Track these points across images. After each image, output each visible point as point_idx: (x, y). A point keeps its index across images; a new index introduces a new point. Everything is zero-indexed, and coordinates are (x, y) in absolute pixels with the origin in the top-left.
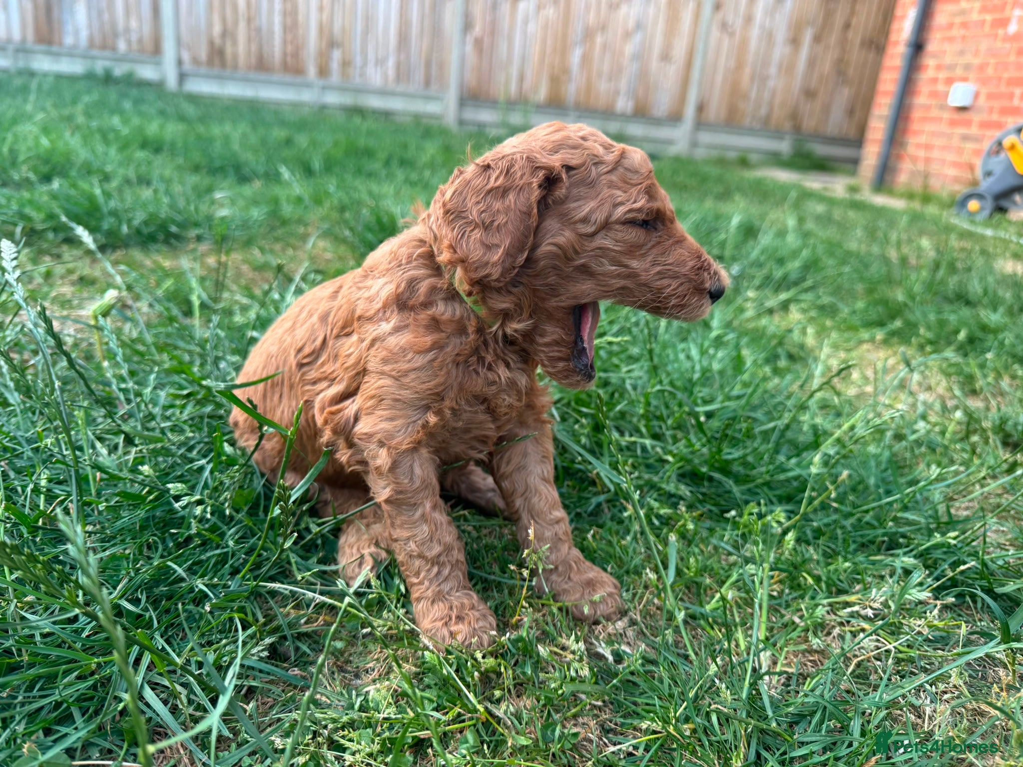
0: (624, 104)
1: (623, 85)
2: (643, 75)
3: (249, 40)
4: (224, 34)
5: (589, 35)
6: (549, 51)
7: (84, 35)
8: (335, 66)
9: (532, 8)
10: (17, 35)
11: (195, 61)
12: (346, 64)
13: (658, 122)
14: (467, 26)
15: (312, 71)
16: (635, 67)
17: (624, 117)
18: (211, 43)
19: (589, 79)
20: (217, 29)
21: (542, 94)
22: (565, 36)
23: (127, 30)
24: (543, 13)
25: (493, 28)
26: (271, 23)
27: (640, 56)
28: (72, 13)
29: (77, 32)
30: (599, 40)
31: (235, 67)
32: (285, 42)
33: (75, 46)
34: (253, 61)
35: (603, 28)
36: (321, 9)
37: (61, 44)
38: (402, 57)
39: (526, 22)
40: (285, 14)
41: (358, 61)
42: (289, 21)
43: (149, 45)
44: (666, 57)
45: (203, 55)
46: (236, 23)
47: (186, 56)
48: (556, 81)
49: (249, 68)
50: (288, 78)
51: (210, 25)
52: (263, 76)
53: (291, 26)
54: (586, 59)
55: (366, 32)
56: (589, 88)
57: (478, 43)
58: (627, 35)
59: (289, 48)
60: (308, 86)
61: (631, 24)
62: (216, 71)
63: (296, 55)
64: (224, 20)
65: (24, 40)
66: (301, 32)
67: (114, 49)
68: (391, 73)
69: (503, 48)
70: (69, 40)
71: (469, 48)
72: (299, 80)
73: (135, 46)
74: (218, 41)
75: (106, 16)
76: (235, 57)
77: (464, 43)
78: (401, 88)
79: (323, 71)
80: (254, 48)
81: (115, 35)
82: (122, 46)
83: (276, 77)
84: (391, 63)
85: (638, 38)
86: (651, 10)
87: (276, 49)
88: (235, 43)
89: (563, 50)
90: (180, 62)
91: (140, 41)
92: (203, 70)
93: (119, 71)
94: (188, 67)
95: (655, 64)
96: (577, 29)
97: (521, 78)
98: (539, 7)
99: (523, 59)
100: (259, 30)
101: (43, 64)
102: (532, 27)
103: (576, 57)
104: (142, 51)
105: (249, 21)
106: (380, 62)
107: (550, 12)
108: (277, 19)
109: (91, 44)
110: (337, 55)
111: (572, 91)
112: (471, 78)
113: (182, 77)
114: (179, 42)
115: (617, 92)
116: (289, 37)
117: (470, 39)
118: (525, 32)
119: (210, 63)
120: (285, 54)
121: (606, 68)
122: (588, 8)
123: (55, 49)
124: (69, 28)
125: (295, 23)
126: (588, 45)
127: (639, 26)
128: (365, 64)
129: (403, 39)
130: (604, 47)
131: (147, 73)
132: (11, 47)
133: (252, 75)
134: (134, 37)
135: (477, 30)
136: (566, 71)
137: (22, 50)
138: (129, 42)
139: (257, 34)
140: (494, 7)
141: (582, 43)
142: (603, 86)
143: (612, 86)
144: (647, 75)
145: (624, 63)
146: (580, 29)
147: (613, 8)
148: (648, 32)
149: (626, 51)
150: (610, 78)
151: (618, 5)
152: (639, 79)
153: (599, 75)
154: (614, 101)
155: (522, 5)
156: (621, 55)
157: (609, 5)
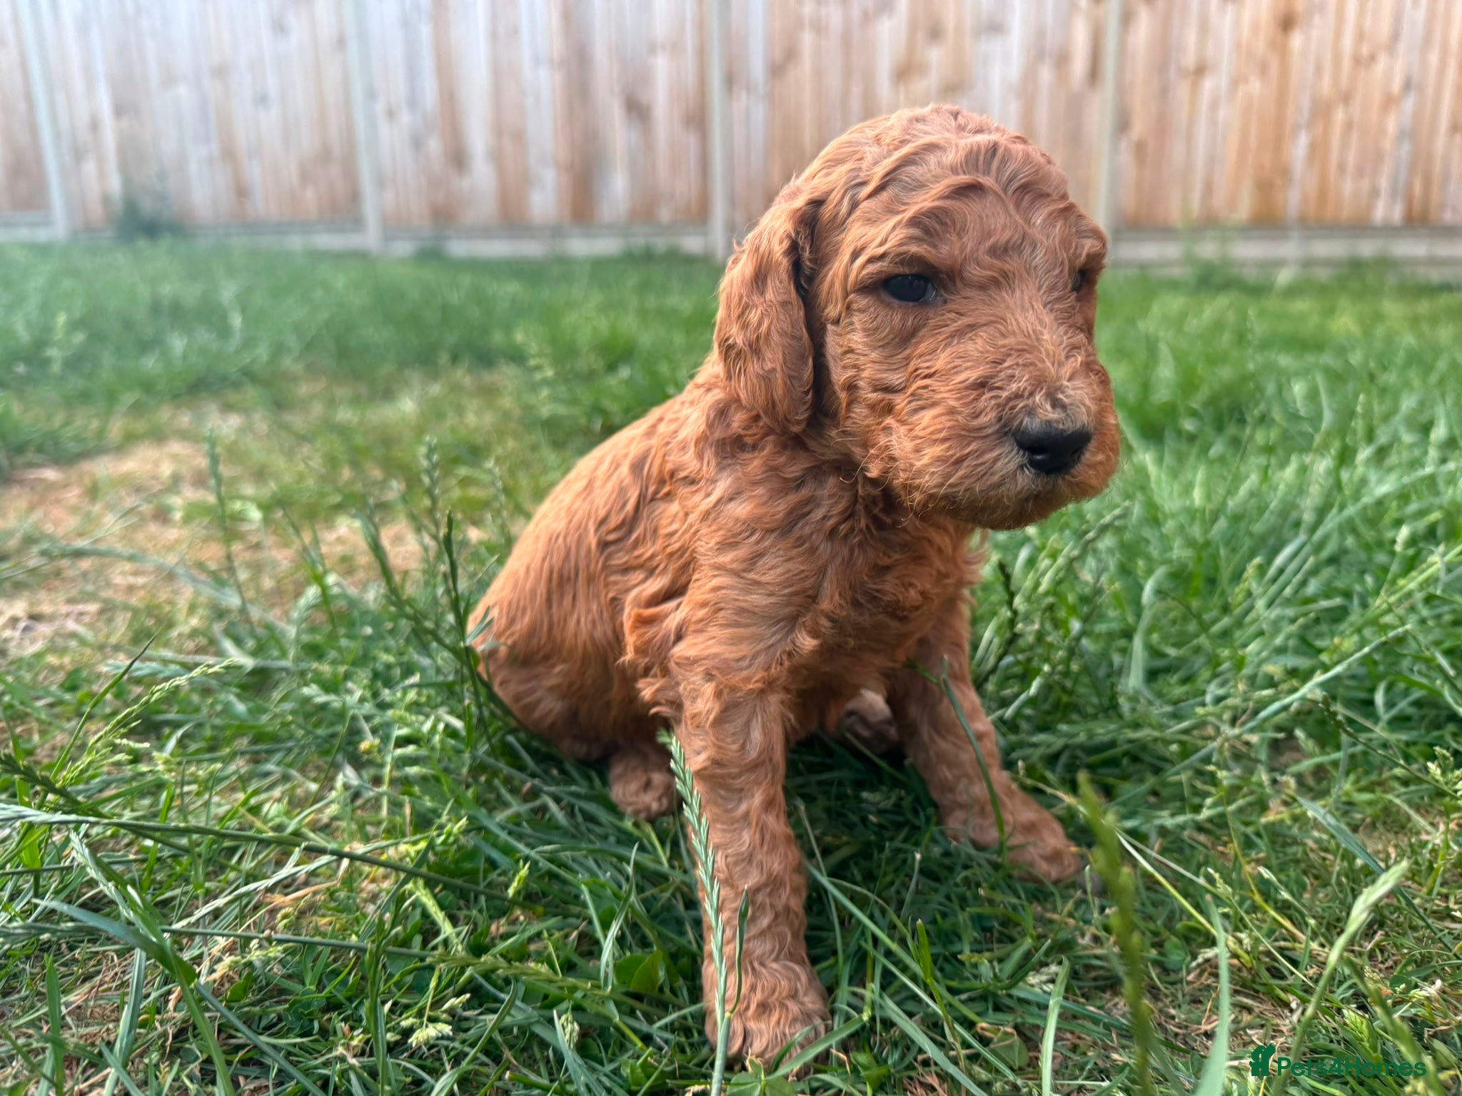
0: (1386, 210)
1: (1384, 182)
2: (1421, 162)
5: (1321, 111)
6: (1253, 145)
7: (623, 205)
9: (1224, 82)
13: (1452, 233)
14: (1123, 124)
16: (1406, 148)
17: (1389, 230)
19: (1323, 178)
21: (1244, 211)
22: (1280, 120)
23: (672, 194)
24: (1241, 89)
25: (1162, 127)
27: (1414, 134)
28: (611, 181)
30: (1339, 116)
33: (613, 223)
35: (1347, 98)
37: (598, 221)
39: (1214, 107)
43: (695, 212)
48: (1265, 188)
54: (1318, 150)
56: (1323, 194)
57: (1140, 149)
58: (1389, 102)
61: (1396, 86)
65: (558, 222)
67: (655, 221)
69: (1177, 150)
70: (605, 215)
71: (1126, 158)
73: (681, 213)
77: (1115, 149)
81: (657, 203)
82: (665, 214)
85: (1409, 104)
86: (1434, 58)
89: (1278, 139)
91: (687, 207)
93: (661, 244)
95: (1440, 144)
96: (1301, 104)
97: (1208, 189)
98: (1237, 81)
99: (1212, 161)
101: (580, 247)
102: (1222, 114)
103: (1299, 148)
104: (688, 220)
107: (1255, 86)
109: (631, 218)
111: (1293, 200)
112: (1129, 202)
114: (731, 200)
115: (1375, 193)
117: (1124, 145)
118: (1213, 123)
121: (1352, 158)
122: (1319, 70)
123: (592, 228)
124: (605, 199)
126: (1319, 127)
127: (1408, 85)
130: (1349, 126)
131: (693, 244)
134: (680, 204)
135: (1138, 128)
136: (1284, 171)
137: (557, 232)
138: (673, 211)
140: (1164, 91)
141: (1310, 125)
142: (1348, 186)
143: (1365, 184)
144: (1429, 158)
145: (1387, 145)
146: (1306, 103)
147: (1363, 62)
148: (1430, 91)
149: (1391, 125)
150: (1360, 172)
151: (1372, 58)
152: (1413, 166)
153: (1342, 168)
154: (1370, 207)
155: (1208, 84)
156: (1382, 131)
157: (1357, 61)
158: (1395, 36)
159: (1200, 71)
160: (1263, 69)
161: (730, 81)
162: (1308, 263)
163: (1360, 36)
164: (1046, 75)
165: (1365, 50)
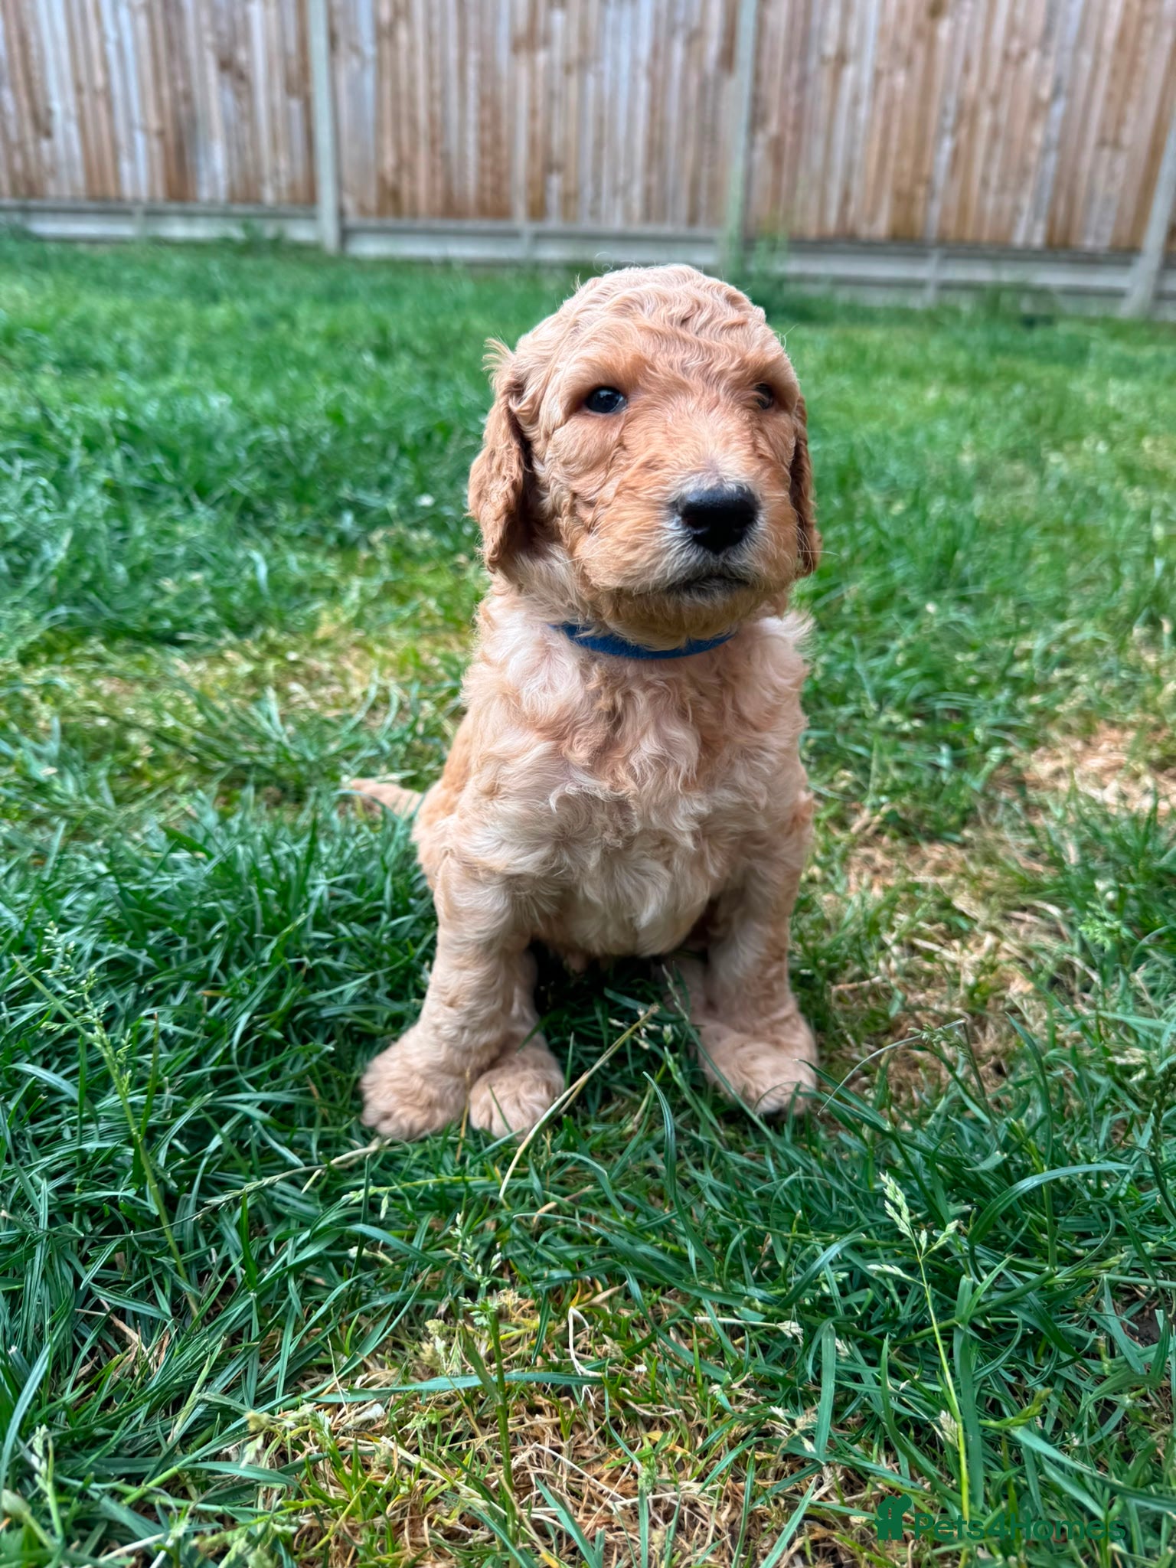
1: (1026, 202)
2: (1066, 183)
3: (433, 172)
4: (399, 168)
5: (967, 114)
6: (894, 146)
7: (222, 183)
8: (554, 201)
9: (867, 78)
10: (144, 193)
11: (362, 210)
12: (569, 198)
13: (1091, 260)
14: (757, 120)
15: (520, 209)
16: (1052, 160)
17: (1026, 255)
18: (382, 180)
19: (965, 189)
20: (389, 160)
21: (882, 226)
22: (923, 121)
23: (276, 172)
24: (884, 82)
25: (799, 123)
26: (462, 141)
27: (1065, 146)
28: (209, 155)
29: (214, 179)
30: (985, 119)
31: (414, 214)
32: (482, 170)
33: (213, 202)
34: (439, 202)
35: (995, 101)
36: (533, 113)
37: (196, 200)
38: (655, 179)
39: (856, 101)
40: (482, 127)
41: (588, 191)
42: (488, 138)
43: (302, 193)
44: (1110, 142)
45: (372, 202)
46: (414, 148)
47: (350, 203)
48: (904, 199)
49: (432, 214)
50: (486, 225)
51: (379, 153)
52: (452, 224)
53: (494, 146)
54: (959, 159)
55: (599, 144)
56: (964, 210)
57: (776, 147)
58: (1038, 109)
59: (489, 180)
60: (514, 235)
61: (1046, 86)
62: (390, 222)
63: (497, 190)
64: (398, 144)
65: (152, 199)
66: (504, 153)
67: (258, 201)
68: (637, 207)
69: (817, 149)
70: (205, 193)
71: (760, 155)
72: (501, 225)
73: (285, 195)
74: (390, 177)
75: (249, 156)
76: (414, 198)
77: (751, 145)
78: (651, 229)
79: (538, 211)
80: (439, 184)
81: (260, 180)
82: (269, 195)
83: (469, 225)
84: (637, 190)
85: (1058, 110)
86: (1086, 60)
87: (470, 182)
88: (413, 178)
89: (920, 144)
90: (341, 213)
91: (292, 187)
92: (373, 222)
93: (267, 232)
94: (353, 219)
95: (1088, 157)
96: (946, 106)
97: (846, 198)
98: (878, 75)
99: (850, 165)
100: (446, 156)
101: (178, 230)
102: (863, 112)
103: (942, 155)
104: (294, 201)
105: (433, 143)
106: (620, 190)
107: (900, 79)
108: (471, 136)
109: (233, 198)
110: (555, 182)
111: (933, 216)
113: (345, 234)
114: (340, 184)
115: (1017, 210)
116: (489, 162)
117: (761, 139)
118: (852, 117)
119: (381, 212)
120: (481, 187)
121: (995, 173)
122: (967, 68)
123: (190, 207)
124: (204, 176)
125: (497, 141)
126: (964, 132)
127: (1057, 89)
128: (597, 195)
129: (655, 150)
130: (995, 132)
131: (300, 232)
132: (138, 210)
133: (438, 224)
134: (284, 181)
135: (774, 125)
136: (927, 182)
137: (151, 211)
138: (277, 190)
139: (443, 162)
140: (803, 82)
141: (955, 131)
142: (990, 203)
143: (1008, 202)
144: (1075, 175)
145: (1033, 157)
146: (952, 104)
147: (1013, 60)
148: (1080, 98)
149: (1038, 137)
150: (1002, 188)
151: (1023, 55)
152: (1058, 183)
153: (985, 182)
154: (1012, 225)
155: (849, 73)
156: (1028, 143)
157: (1006, 56)
158: (1048, 32)
159: (841, 59)
160: (909, 62)
161: (333, 39)
162: (945, 286)
163: (1012, 29)
164: (678, 52)
165: (1016, 46)
